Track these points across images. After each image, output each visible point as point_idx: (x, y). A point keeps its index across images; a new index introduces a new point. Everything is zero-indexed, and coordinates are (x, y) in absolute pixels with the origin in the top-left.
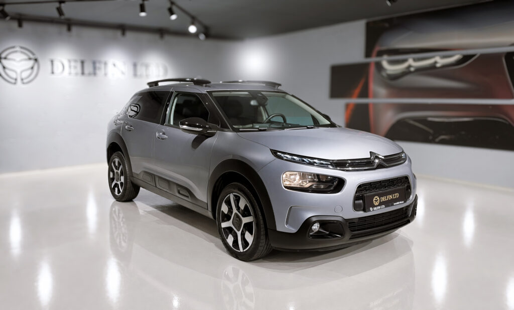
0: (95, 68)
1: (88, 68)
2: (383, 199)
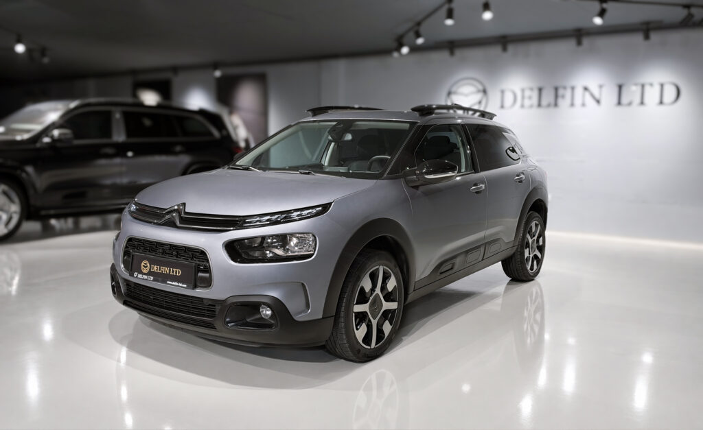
0: (556, 96)
1: (548, 97)
2: (155, 268)
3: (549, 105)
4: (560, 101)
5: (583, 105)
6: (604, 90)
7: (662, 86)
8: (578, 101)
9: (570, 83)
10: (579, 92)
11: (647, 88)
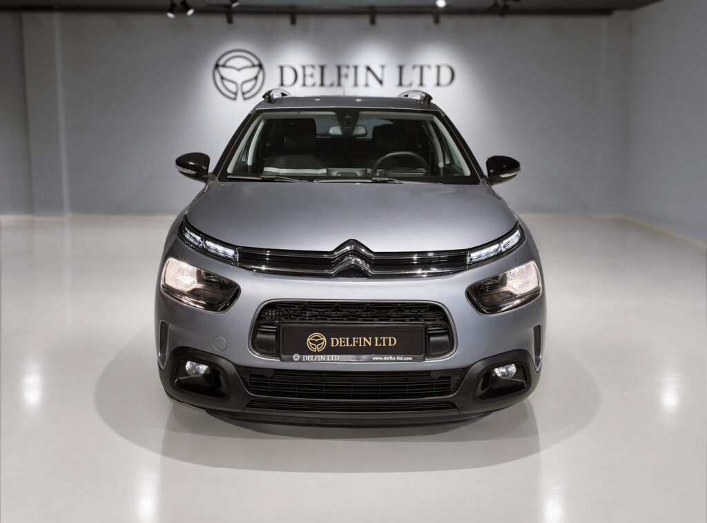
0: (339, 76)
1: (331, 76)
2: (340, 342)
3: (332, 85)
4: (343, 80)
5: (367, 85)
6: (386, 69)
7: (438, 67)
8: (361, 81)
9: (352, 62)
10: (362, 71)
11: (426, 70)
